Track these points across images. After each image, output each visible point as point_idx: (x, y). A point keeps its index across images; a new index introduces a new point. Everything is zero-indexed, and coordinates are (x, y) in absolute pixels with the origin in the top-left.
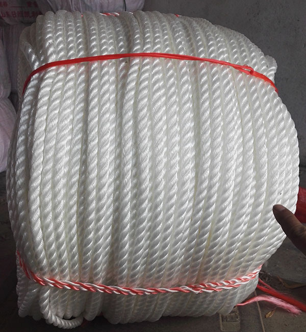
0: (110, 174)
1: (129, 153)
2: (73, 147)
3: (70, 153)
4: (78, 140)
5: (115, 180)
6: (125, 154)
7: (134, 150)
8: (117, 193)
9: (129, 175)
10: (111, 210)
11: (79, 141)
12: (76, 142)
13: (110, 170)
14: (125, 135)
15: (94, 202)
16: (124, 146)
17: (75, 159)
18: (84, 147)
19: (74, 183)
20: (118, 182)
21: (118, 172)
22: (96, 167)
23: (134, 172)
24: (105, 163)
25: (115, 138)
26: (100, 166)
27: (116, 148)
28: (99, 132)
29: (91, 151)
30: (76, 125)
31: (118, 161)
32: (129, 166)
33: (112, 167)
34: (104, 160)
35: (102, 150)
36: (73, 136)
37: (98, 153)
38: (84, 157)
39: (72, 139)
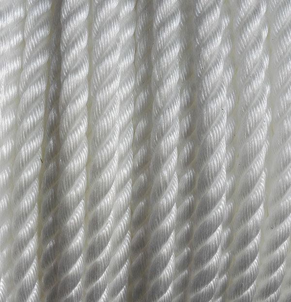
0: (121, 159)
1: (173, 102)
2: (25, 89)
3: (17, 106)
4: (38, 70)
5: (136, 172)
6: (160, 105)
7: (186, 94)
8: (142, 204)
9: (173, 161)
10: (124, 247)
11: (39, 75)
12: (31, 77)
13: (123, 147)
14: (160, 54)
15: (81, 232)
16: (160, 84)
17: (29, 121)
18: (52, 89)
19: (28, 185)
20: (142, 177)
21: (141, 152)
22: (84, 142)
23: (186, 150)
24: (109, 131)
25: (135, 65)
26: (95, 140)
27: (137, 90)
28: (90, 49)
29: (70, 100)
30: (32, 33)
31: (142, 124)
32: (173, 138)
33: (128, 140)
34: (105, 123)
35: (101, 97)
36: (25, 61)
37: (90, 104)
38: (52, 115)
39: (21, 69)
